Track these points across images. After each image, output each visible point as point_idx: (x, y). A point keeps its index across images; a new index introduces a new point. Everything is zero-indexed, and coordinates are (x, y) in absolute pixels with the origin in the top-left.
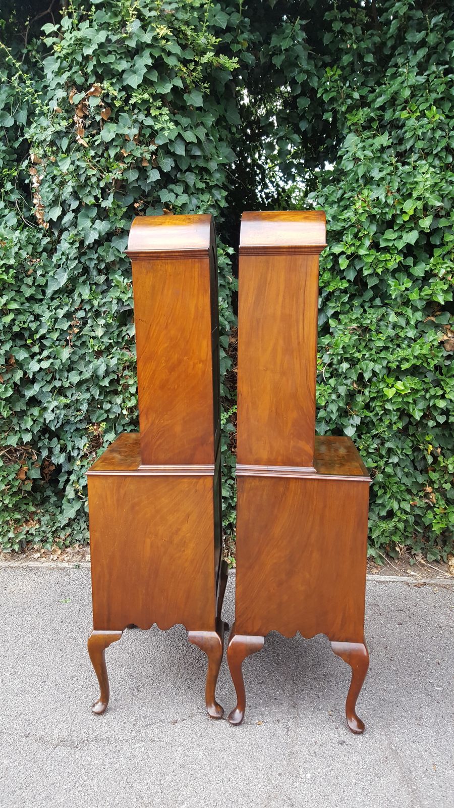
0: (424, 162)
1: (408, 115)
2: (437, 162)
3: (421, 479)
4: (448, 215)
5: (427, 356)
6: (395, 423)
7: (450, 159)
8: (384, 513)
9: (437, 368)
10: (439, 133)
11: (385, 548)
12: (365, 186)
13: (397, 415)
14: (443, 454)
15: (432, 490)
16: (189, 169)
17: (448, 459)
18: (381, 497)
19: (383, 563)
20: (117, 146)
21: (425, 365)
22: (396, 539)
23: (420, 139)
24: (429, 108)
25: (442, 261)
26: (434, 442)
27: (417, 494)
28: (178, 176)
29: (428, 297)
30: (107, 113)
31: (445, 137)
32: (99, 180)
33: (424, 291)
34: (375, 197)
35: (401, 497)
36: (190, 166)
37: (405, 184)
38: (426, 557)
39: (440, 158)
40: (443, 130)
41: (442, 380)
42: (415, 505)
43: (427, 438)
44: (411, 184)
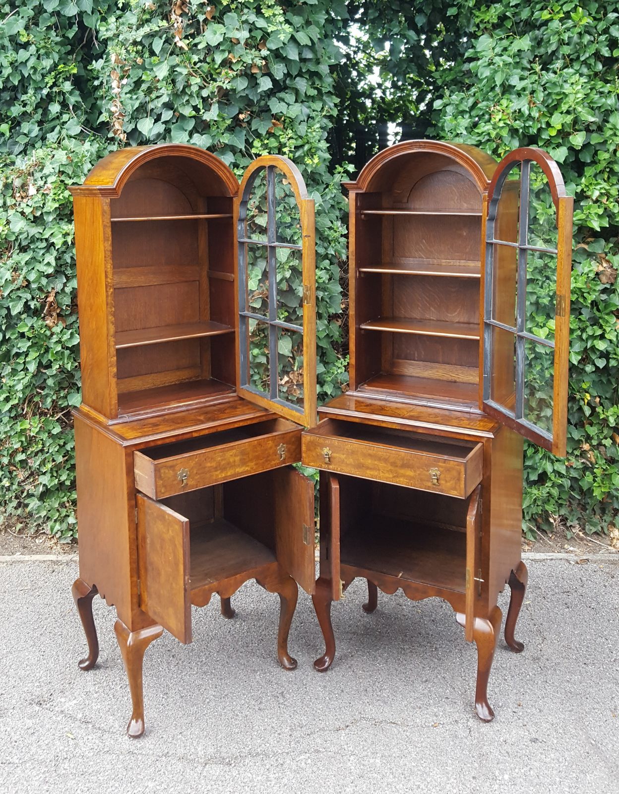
0: (571, 70)
1: (550, 16)
2: (585, 70)
3: (576, 435)
4: (600, 129)
5: (583, 290)
6: (547, 369)
7: (600, 67)
8: (534, 477)
9: (594, 303)
10: (587, 38)
11: (535, 520)
12: (503, 94)
13: (550, 359)
14: (601, 404)
15: (589, 448)
16: (300, 74)
17: (607, 410)
18: (531, 457)
19: (535, 538)
20: (223, 51)
21: (581, 300)
22: (550, 508)
23: (564, 44)
24: (575, 9)
25: (596, 182)
26: (590, 390)
27: (572, 453)
28: (287, 82)
29: (580, 222)
30: (211, 12)
31: (593, 42)
32: (201, 88)
33: (576, 215)
34: (517, 108)
35: (555, 457)
36: (300, 70)
37: (549, 94)
38: (584, 529)
39: (589, 66)
40: (590, 34)
41: (600, 318)
42: (571, 466)
43: (584, 386)
44: (558, 94)
